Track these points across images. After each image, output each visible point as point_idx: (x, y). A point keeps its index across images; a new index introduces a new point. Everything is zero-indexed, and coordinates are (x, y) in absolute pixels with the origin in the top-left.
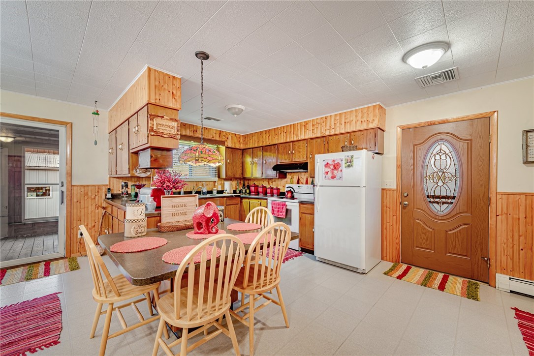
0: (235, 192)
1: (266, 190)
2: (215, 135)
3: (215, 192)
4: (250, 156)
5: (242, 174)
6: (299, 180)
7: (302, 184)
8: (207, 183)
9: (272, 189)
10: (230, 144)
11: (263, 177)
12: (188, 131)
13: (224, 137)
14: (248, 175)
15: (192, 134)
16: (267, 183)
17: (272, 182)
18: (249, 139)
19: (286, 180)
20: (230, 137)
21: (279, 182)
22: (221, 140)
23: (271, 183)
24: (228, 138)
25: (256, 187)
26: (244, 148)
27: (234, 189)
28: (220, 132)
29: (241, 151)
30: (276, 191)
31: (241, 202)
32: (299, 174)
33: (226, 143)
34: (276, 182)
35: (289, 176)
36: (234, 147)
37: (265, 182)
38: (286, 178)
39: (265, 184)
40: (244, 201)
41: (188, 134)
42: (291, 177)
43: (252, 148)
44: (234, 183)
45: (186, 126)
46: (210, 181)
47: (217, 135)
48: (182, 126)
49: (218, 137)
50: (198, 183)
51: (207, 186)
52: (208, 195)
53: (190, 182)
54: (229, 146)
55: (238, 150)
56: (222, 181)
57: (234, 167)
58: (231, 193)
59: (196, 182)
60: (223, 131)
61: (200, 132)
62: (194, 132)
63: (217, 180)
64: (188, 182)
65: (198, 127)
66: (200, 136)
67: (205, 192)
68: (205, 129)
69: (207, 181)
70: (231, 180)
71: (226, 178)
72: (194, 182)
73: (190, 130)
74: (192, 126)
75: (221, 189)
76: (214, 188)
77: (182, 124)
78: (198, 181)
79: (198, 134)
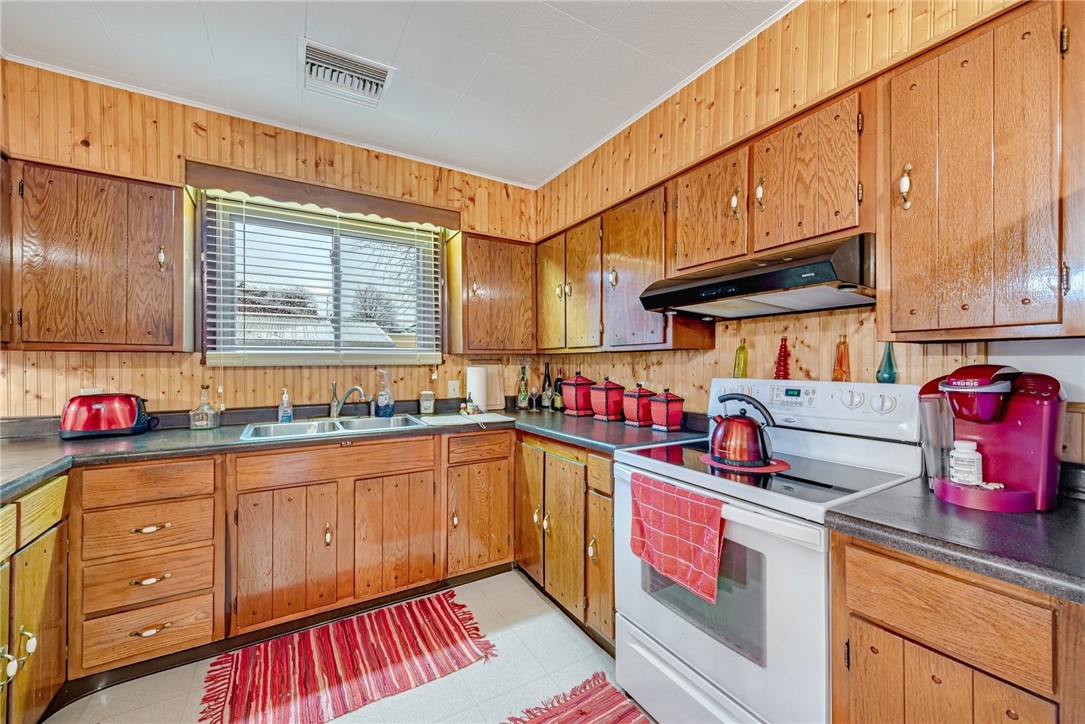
0: (511, 405)
1: (621, 401)
2: (415, 181)
3: (427, 406)
4: (558, 263)
5: (536, 337)
6: (784, 355)
7: (808, 375)
8: (395, 374)
9: (645, 397)
10: (481, 221)
11: (606, 347)
12: (290, 159)
13: (457, 195)
14: (553, 340)
15: (308, 176)
16: (628, 370)
17: (647, 367)
18: (555, 199)
19: (710, 357)
20: (482, 195)
21: (678, 368)
22: (442, 203)
23: (642, 373)
24: (472, 200)
25: (585, 385)
26: (541, 236)
27: (512, 393)
28: (440, 175)
29: (530, 251)
30: (663, 407)
31: (519, 451)
32: (790, 322)
33: (465, 216)
34: (666, 367)
35: (726, 340)
36: (498, 234)
37: (619, 367)
38: (712, 346)
39: (620, 375)
40: (530, 447)
41: (290, 173)
42: (736, 343)
43: (565, 231)
44: (511, 372)
45: (281, 138)
46: (412, 366)
47: (423, 183)
48: (261, 138)
49: (430, 192)
50: (364, 370)
51: (401, 384)
52: (397, 418)
53: (320, 367)
54: (478, 230)
55: (518, 246)
56: (463, 364)
57: (498, 311)
58: (489, 411)
59: (353, 367)
60: (450, 171)
61: (348, 170)
62: (317, 165)
63: (440, 361)
64: (310, 367)
65: (337, 148)
66: (348, 185)
67: (387, 406)
68: (369, 157)
69: (398, 366)
70: (499, 360)
71: (470, 352)
72: (344, 367)
73: (302, 157)
74: (310, 143)
75: (452, 395)
76: (424, 392)
77: (259, 131)
78: (360, 366)
79: (338, 176)
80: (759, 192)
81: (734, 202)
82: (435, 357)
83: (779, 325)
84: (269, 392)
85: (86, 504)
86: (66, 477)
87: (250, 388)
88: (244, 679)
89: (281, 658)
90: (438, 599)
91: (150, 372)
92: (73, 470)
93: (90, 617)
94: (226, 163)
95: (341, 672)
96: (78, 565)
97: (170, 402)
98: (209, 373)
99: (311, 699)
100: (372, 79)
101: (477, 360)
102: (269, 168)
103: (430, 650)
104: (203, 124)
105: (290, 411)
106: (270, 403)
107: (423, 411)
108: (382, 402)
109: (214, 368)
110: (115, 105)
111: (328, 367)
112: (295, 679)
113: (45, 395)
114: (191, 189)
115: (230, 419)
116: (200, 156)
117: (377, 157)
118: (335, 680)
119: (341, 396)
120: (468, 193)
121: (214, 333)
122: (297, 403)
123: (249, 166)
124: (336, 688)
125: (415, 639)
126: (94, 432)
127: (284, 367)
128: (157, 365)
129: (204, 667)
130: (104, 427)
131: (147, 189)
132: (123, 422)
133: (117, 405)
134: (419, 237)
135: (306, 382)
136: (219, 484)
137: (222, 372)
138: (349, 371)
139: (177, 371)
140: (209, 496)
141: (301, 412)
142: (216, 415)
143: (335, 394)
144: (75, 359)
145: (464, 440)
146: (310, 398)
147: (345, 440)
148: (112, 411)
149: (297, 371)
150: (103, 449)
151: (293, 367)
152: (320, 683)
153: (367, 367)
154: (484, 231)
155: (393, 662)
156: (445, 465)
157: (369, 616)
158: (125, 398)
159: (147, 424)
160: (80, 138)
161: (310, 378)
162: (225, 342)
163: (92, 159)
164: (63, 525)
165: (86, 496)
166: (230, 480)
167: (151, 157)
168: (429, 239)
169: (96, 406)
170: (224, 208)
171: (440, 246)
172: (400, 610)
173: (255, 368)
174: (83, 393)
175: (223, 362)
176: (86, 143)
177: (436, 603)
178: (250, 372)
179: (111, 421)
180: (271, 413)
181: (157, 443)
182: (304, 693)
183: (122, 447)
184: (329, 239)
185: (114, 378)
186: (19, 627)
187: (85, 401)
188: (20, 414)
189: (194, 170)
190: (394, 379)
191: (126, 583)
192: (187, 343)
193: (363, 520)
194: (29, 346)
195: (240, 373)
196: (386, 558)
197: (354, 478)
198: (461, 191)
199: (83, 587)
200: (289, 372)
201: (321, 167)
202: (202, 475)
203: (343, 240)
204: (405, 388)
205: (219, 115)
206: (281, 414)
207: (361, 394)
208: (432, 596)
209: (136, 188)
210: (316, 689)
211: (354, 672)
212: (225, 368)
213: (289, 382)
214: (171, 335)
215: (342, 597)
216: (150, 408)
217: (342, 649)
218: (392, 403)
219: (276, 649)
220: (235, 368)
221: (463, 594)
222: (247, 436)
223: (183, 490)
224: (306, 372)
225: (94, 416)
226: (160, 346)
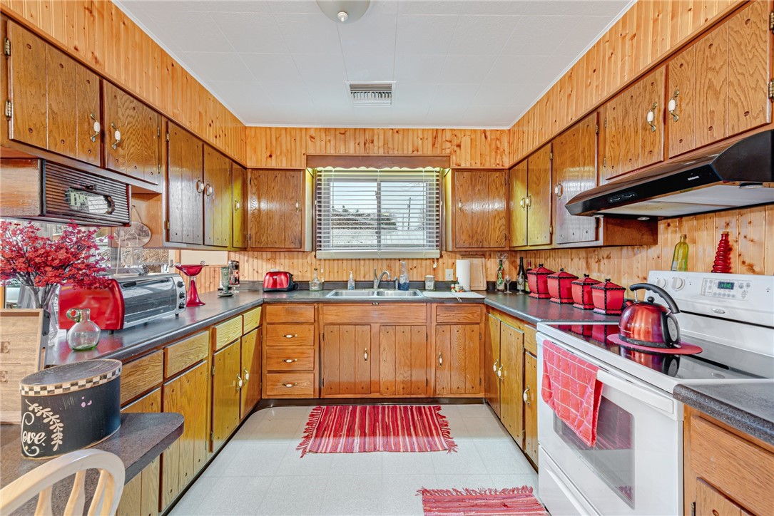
0: (491, 288)
1: (571, 288)
2: (420, 142)
3: (430, 285)
4: (522, 182)
5: (509, 236)
8: (411, 264)
9: (589, 284)
10: (465, 160)
11: (554, 245)
12: (352, 144)
13: (448, 145)
14: (519, 241)
15: (361, 151)
16: (583, 263)
17: (599, 261)
19: (653, 251)
20: (466, 142)
21: (624, 262)
22: (438, 152)
23: (594, 265)
24: (459, 146)
25: (544, 274)
26: (512, 163)
27: (493, 279)
28: (436, 134)
29: (504, 176)
30: (602, 294)
31: (487, 319)
33: (454, 158)
34: (614, 261)
35: (668, 237)
36: (479, 166)
37: (576, 260)
38: (655, 242)
39: (576, 267)
40: (493, 317)
41: (352, 152)
42: (677, 238)
43: (527, 157)
44: (492, 264)
45: (348, 134)
46: (422, 259)
47: (425, 142)
48: (339, 136)
49: (430, 146)
50: (393, 261)
51: (415, 270)
52: (411, 291)
53: (369, 259)
54: (463, 166)
55: (494, 173)
56: (456, 258)
57: (478, 221)
58: (472, 291)
59: (387, 259)
60: (443, 130)
61: (381, 144)
62: (365, 144)
63: (439, 256)
64: (364, 259)
65: (376, 132)
66: (381, 153)
67: (405, 283)
68: (393, 133)
69: (413, 259)
70: (483, 255)
71: (457, 250)
72: (382, 259)
73: (357, 142)
74: (362, 132)
75: (447, 279)
76: (427, 276)
77: (338, 133)
78: (391, 259)
79: (376, 148)
80: (672, 105)
81: (650, 117)
82: (435, 253)
83: (720, 221)
84: (345, 274)
85: (268, 321)
86: (260, 307)
87: (336, 271)
88: (324, 420)
89: (341, 416)
90: (430, 409)
91: (295, 261)
92: (263, 304)
93: (270, 372)
94: (323, 153)
95: (367, 431)
96: (265, 348)
97: (303, 276)
98: (318, 262)
99: (350, 439)
100: (384, 91)
101: (466, 254)
102: (342, 152)
103: (416, 435)
104: (314, 135)
105: (353, 284)
106: (345, 279)
107: (427, 288)
108: (402, 281)
109: (320, 260)
110: (280, 135)
111: (373, 259)
112: (345, 427)
113: (260, 271)
114: (310, 170)
115: (326, 286)
116: (311, 152)
117: (397, 132)
118: (363, 434)
119: (379, 275)
120: (455, 142)
121: (320, 242)
122: (357, 280)
123: (332, 152)
124: (363, 438)
125: (410, 426)
126: (274, 290)
127: (352, 260)
128: (298, 258)
129: (310, 409)
130: (278, 287)
131: (292, 173)
132: (285, 286)
133: (283, 277)
134: (426, 176)
135: (362, 268)
136: (316, 319)
137: (323, 262)
138: (385, 262)
139: (305, 261)
140: (312, 324)
141: (359, 285)
142: (320, 284)
143: (376, 275)
144: (269, 255)
145: (447, 308)
146: (364, 277)
147: (375, 301)
148: (281, 280)
149: (358, 262)
150: (278, 296)
151: (356, 259)
152: (356, 434)
153: (395, 259)
154: (468, 166)
155: (394, 434)
156: (434, 324)
157: (388, 407)
158: (285, 273)
159: (294, 287)
160: (269, 154)
161: (364, 266)
162: (325, 246)
163: (273, 164)
164: (260, 327)
165: (267, 317)
166: (321, 317)
167: (293, 157)
168: (433, 176)
169: (275, 277)
170: (325, 176)
171: (440, 180)
172: (405, 408)
173: (338, 260)
174: (272, 271)
175: (323, 257)
176: (271, 156)
177: (427, 410)
178: (336, 262)
179: (281, 284)
180: (344, 285)
181: (297, 296)
182: (348, 436)
183: (284, 296)
184: (375, 184)
185: (283, 264)
186: (243, 368)
187: (272, 274)
188: (251, 279)
189: (311, 160)
190: (410, 267)
191: (280, 360)
192: (308, 247)
193: (384, 350)
194: (254, 249)
195: (331, 262)
196: (397, 375)
197: (379, 324)
198: (451, 142)
199: (267, 358)
200: (354, 262)
201: (367, 145)
202: (308, 313)
203: (383, 184)
204: (417, 272)
205: (320, 129)
206: (349, 285)
207: (388, 276)
208: (427, 406)
209: (288, 173)
210: (353, 435)
211: (373, 434)
212: (325, 260)
213: (354, 267)
214: (301, 243)
215: (374, 392)
216: (295, 279)
217: (370, 420)
218: (408, 282)
219: (341, 411)
220: (329, 260)
221: (445, 410)
222: (330, 296)
223: (302, 320)
224: (362, 262)
225: (275, 281)
226: (296, 249)
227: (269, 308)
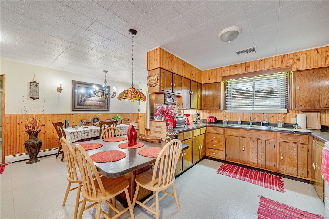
0: (326, 129)
2: (274, 62)
3: (281, 125)
8: (270, 115)
10: (302, 65)
12: (240, 70)
13: (291, 60)
15: (244, 71)
20: (303, 57)
22: (284, 65)
24: (298, 60)
28: (284, 57)
31: (312, 143)
33: (294, 66)
36: (312, 67)
40: (315, 142)
41: (240, 73)
45: (238, 66)
46: (276, 113)
47: (277, 62)
48: (234, 67)
49: (280, 63)
50: (260, 114)
51: (272, 118)
52: (269, 127)
53: (248, 113)
54: (301, 69)
58: (307, 129)
59: (257, 113)
60: (288, 54)
61: (253, 67)
62: (246, 68)
63: (286, 112)
64: (246, 113)
65: (251, 63)
66: (253, 70)
67: (266, 123)
68: (259, 61)
69: (271, 113)
70: (319, 112)
71: (296, 109)
72: (254, 113)
73: (242, 68)
74: (244, 64)
75: (292, 123)
76: (279, 121)
77: (234, 66)
78: (259, 113)
79: (251, 69)
84: (237, 118)
85: (208, 132)
87: (233, 117)
88: (226, 168)
89: (233, 168)
90: (276, 177)
91: (218, 113)
92: (206, 126)
93: (208, 148)
94: (228, 75)
95: (242, 175)
96: (207, 140)
97: (220, 119)
98: (226, 114)
99: (235, 175)
100: (252, 50)
102: (236, 73)
103: (265, 182)
104: (224, 69)
105: (241, 122)
107: (278, 126)
108: (264, 122)
109: (227, 113)
110: (213, 72)
111: (250, 113)
112: (234, 171)
113: (206, 116)
114: (223, 81)
115: (228, 122)
116: (223, 75)
117: (262, 61)
118: (241, 175)
119: (252, 119)
120: (296, 58)
121: (227, 106)
122: (243, 121)
123: (232, 74)
125: (263, 179)
126: (210, 122)
127: (240, 113)
128: (219, 112)
129: (222, 163)
130: (212, 122)
131: (216, 83)
132: (214, 121)
133: (213, 118)
134: (278, 76)
135: (245, 116)
136: (224, 133)
137: (228, 114)
138: (256, 114)
139: (221, 113)
140: (222, 134)
142: (226, 122)
144: (209, 111)
145: (286, 135)
146: (246, 120)
147: (248, 129)
148: (213, 119)
149: (243, 114)
150: (211, 124)
151: (242, 113)
152: (238, 174)
153: (261, 113)
154: (305, 68)
155: (254, 179)
157: (254, 171)
158: (214, 117)
159: (217, 122)
160: (209, 78)
161: (246, 115)
162: (229, 108)
163: (210, 81)
164: (205, 133)
165: (208, 131)
166: (226, 132)
167: (217, 78)
168: (283, 75)
169: (210, 118)
170: (229, 82)
171: (288, 76)
172: (262, 174)
173: (234, 113)
174: (210, 116)
175: (228, 112)
176: (209, 79)
178: (233, 114)
179: (213, 121)
180: (237, 122)
181: (218, 125)
182: (235, 173)
183: (214, 125)
184: (252, 83)
185: (213, 114)
186: (200, 144)
187: (209, 117)
188: (203, 119)
189: (223, 78)
190: (270, 116)
191: (212, 145)
192: (222, 108)
193: (252, 148)
194: (204, 109)
195: (232, 114)
196: (259, 159)
197: (250, 138)
198: (293, 59)
199: (208, 143)
200: (241, 114)
201: (247, 69)
202: (221, 131)
203: (255, 82)
204: (274, 119)
205: (227, 66)
206: (238, 123)
207: (257, 120)
209: (215, 84)
210: (237, 174)
211: (245, 176)
212: (229, 113)
213: (241, 116)
214: (219, 107)
215: (247, 164)
216: (217, 119)
217: (245, 172)
218: (268, 123)
219: (233, 167)
220: (231, 113)
222: (230, 126)
223: (219, 133)
224: (245, 114)
225: (210, 120)
226: (218, 109)
227: (208, 128)
